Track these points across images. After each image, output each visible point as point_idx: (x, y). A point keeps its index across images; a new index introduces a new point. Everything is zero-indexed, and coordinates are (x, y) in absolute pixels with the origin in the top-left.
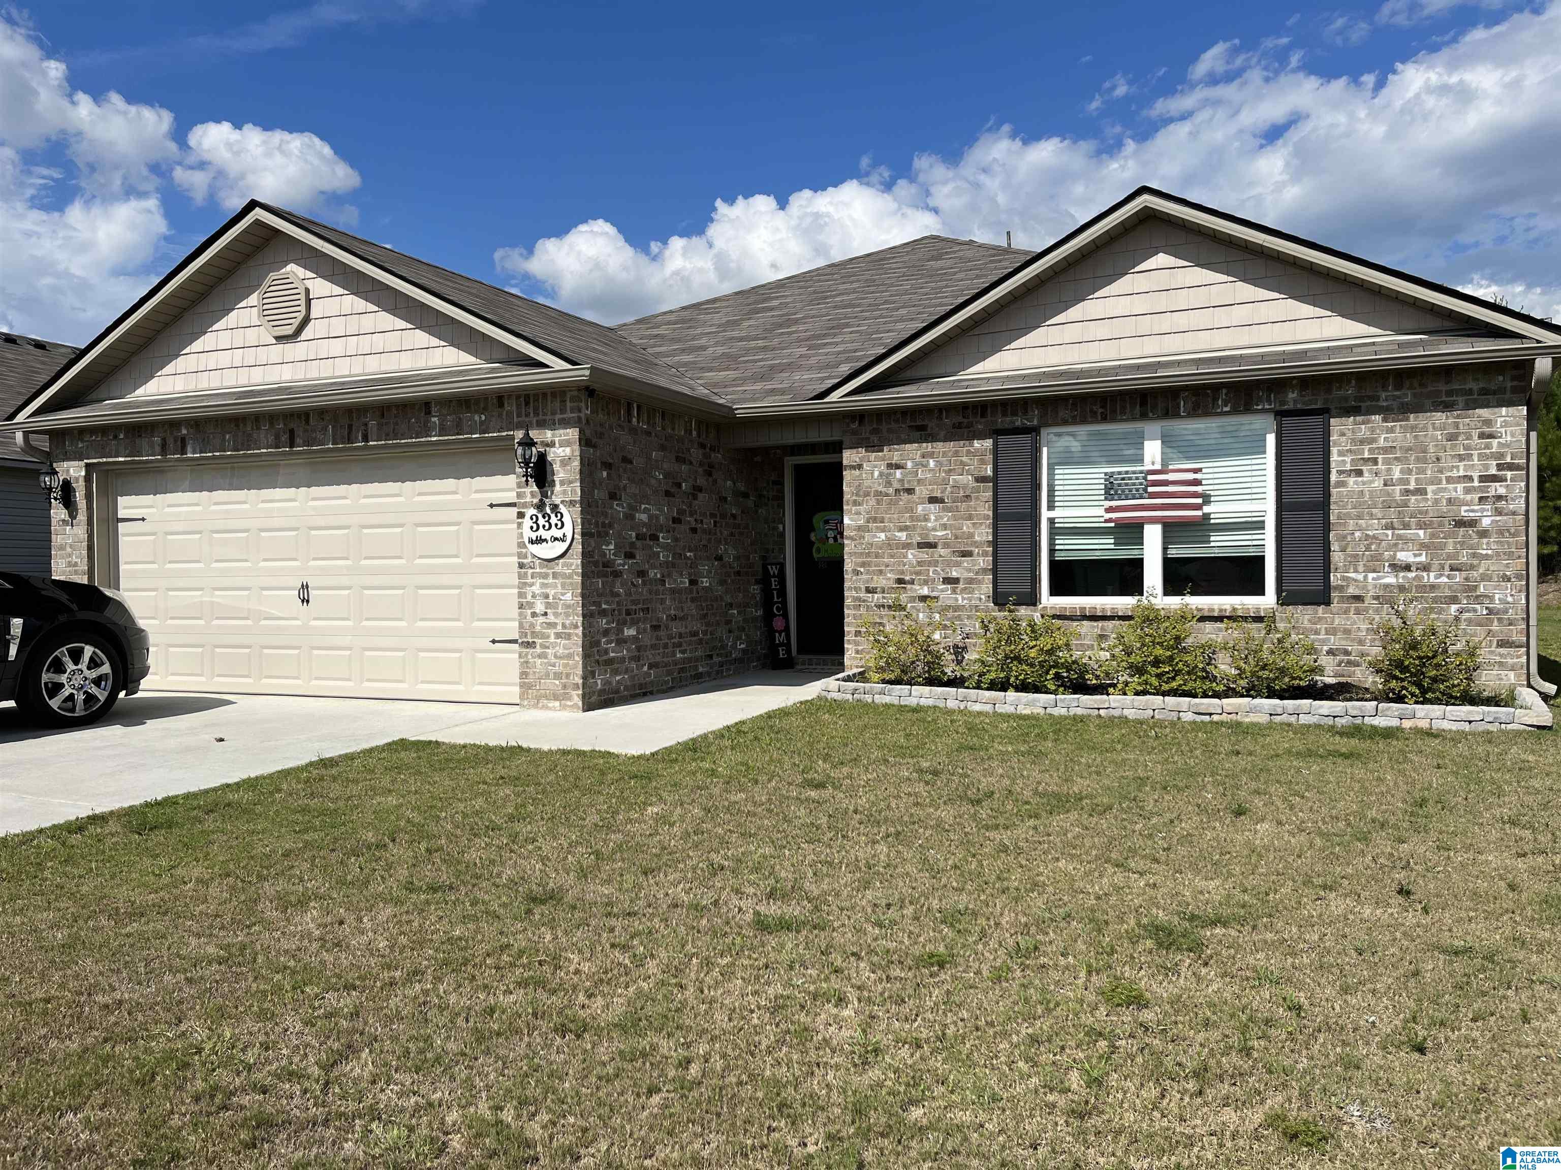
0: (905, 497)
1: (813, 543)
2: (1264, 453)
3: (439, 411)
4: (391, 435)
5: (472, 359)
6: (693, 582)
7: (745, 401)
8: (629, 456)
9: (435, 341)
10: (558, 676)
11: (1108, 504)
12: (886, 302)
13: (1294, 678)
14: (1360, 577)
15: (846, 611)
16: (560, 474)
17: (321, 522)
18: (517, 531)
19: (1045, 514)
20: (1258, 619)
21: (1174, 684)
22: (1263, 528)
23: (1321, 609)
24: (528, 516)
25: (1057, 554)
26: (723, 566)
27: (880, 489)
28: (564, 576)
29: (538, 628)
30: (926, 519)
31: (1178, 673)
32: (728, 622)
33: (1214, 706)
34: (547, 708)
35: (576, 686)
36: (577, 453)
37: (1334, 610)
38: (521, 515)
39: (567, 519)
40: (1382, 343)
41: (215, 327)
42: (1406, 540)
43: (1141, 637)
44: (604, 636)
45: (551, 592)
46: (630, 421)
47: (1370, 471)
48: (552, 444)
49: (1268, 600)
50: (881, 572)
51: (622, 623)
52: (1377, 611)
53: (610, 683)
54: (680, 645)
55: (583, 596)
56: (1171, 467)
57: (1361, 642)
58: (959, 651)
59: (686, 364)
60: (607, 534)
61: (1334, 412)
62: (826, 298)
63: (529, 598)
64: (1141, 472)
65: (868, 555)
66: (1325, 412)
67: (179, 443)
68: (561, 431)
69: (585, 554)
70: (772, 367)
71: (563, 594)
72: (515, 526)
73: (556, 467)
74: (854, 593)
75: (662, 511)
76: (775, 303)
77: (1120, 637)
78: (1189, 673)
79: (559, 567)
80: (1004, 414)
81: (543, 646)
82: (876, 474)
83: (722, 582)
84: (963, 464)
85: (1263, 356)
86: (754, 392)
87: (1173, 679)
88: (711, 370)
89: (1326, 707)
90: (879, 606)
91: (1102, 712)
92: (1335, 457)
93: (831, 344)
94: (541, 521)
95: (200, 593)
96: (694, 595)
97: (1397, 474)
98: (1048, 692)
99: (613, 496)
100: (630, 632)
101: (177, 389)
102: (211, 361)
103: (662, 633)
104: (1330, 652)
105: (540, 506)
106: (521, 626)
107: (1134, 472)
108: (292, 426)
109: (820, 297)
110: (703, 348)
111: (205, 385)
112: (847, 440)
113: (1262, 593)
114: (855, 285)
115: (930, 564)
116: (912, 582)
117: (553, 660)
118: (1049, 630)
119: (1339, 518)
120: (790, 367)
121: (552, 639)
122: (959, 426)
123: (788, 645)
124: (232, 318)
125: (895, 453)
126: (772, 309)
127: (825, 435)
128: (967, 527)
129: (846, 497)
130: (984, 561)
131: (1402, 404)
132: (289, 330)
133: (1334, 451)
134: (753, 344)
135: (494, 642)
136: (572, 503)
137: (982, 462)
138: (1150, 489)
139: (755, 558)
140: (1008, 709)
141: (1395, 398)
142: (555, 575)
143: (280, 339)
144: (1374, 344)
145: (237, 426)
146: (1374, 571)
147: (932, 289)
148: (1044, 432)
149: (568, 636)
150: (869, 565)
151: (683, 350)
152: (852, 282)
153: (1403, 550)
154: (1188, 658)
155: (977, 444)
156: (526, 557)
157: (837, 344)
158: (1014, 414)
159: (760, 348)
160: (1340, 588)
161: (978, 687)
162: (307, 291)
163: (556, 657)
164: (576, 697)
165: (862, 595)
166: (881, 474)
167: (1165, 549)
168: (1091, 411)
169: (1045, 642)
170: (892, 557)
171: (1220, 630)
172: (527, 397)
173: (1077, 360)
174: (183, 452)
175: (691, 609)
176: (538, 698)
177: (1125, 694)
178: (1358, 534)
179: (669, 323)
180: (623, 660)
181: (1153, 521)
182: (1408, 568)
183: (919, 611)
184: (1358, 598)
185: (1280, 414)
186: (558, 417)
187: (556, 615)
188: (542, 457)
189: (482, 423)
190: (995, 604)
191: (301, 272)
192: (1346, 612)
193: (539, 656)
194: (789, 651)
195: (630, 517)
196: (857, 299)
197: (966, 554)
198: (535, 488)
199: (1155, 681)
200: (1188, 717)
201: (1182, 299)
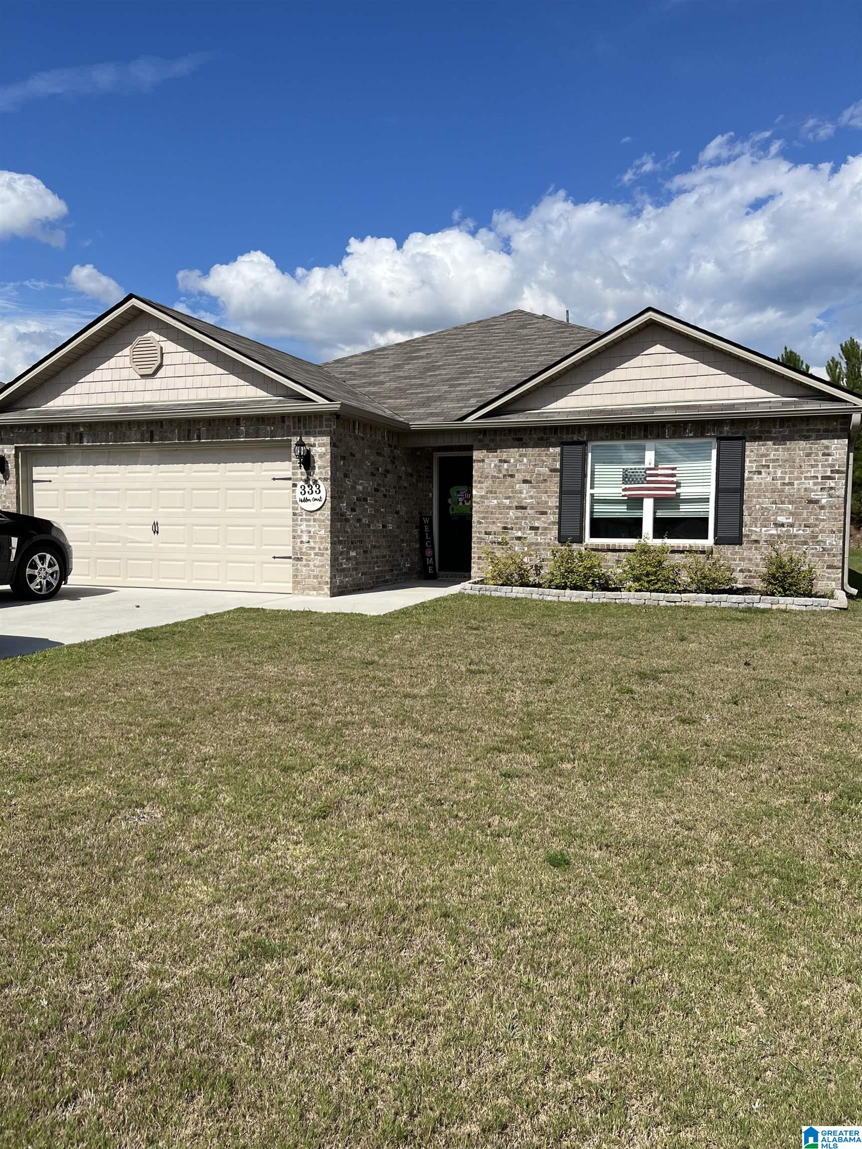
0: (509, 479)
1: (450, 505)
2: (711, 460)
3: (245, 423)
4: (215, 436)
5: (265, 394)
6: (384, 526)
7: (416, 420)
8: (354, 452)
9: (242, 382)
10: (315, 577)
11: (624, 486)
12: (494, 357)
13: (720, 584)
14: (758, 530)
15: (473, 545)
16: (318, 463)
17: (166, 486)
18: (291, 495)
19: (589, 491)
20: (703, 552)
21: (657, 586)
22: (708, 502)
23: (737, 547)
24: (299, 486)
25: (595, 514)
26: (399, 517)
27: (495, 474)
28: (320, 520)
29: (304, 550)
30: (521, 493)
31: (659, 580)
32: (402, 551)
33: (677, 597)
34: (309, 595)
35: (327, 583)
36: (329, 451)
37: (744, 548)
38: (295, 485)
39: (322, 488)
40: (775, 402)
41: (100, 367)
42: (782, 510)
43: (640, 561)
44: (341, 555)
45: (312, 530)
46: (354, 432)
47: (765, 472)
48: (314, 445)
49: (710, 542)
50: (494, 522)
51: (349, 549)
52: (766, 549)
53: (343, 582)
54: (377, 563)
55: (331, 532)
56: (660, 466)
57: (757, 565)
58: (538, 568)
59: (374, 393)
60: (343, 497)
61: (748, 438)
62: (456, 351)
63: (299, 533)
64: (643, 469)
65: (487, 512)
66: (743, 439)
67: (78, 436)
68: (320, 438)
69: (333, 509)
70: (429, 398)
71: (319, 531)
72: (291, 491)
73: (316, 458)
74: (478, 535)
75: (369, 484)
76: (423, 353)
77: (628, 561)
78: (665, 580)
79: (317, 515)
80: (568, 433)
81: (307, 560)
82: (493, 465)
83: (399, 527)
84: (543, 461)
85: (711, 406)
86: (421, 414)
87: (656, 583)
88: (390, 398)
89: (735, 598)
90: (492, 543)
91: (617, 601)
92: (747, 464)
93: (463, 384)
94: (307, 489)
95: (87, 526)
96: (385, 534)
97: (779, 474)
98: (588, 590)
99: (346, 476)
100: (353, 554)
101: (76, 403)
102: (99, 387)
103: (368, 556)
104: (741, 571)
105: (307, 481)
106: (294, 548)
107: (639, 469)
108: (152, 428)
109: (452, 351)
110: (383, 383)
111: (94, 402)
112: (475, 444)
113: (706, 538)
114: (473, 344)
115: (522, 518)
116: (512, 529)
117: (313, 568)
118: (589, 557)
119: (748, 497)
120: (439, 398)
121: (312, 556)
122: (541, 439)
123: (434, 565)
124: (112, 362)
125: (504, 454)
126: (422, 357)
127: (463, 442)
128: (544, 497)
129: (474, 479)
130: (554, 518)
131: (783, 435)
132: (150, 371)
133: (747, 460)
134: (413, 381)
135: (274, 558)
136: (325, 479)
137: (554, 460)
138: (648, 479)
139: (415, 513)
140: (567, 599)
141: (780, 432)
142: (315, 520)
143: (143, 376)
144: (770, 402)
145: (117, 427)
146: (765, 527)
147: (522, 350)
148: (590, 445)
149: (322, 555)
150: (487, 519)
151: (370, 384)
152: (471, 341)
153: (780, 516)
154: (664, 572)
155: (551, 450)
156: (297, 509)
157: (467, 384)
158: (573, 433)
159: (418, 384)
160: (747, 536)
161: (549, 587)
162: (161, 348)
163: (314, 566)
164: (326, 589)
165: (483, 536)
166: (495, 466)
167: (655, 513)
168: (617, 433)
169: (587, 563)
170: (501, 514)
171: (683, 558)
172: (299, 418)
173: (609, 403)
174: (81, 442)
175: (383, 542)
176: (304, 589)
177: (630, 591)
178: (758, 506)
179: (356, 364)
180: (349, 569)
181: (649, 496)
182: (782, 525)
183: (515, 545)
184: (757, 541)
185: (719, 439)
186: (318, 429)
187: (315, 542)
188: (309, 452)
189: (271, 431)
190: (559, 542)
191: (157, 337)
192: (750, 549)
193: (305, 566)
194: (434, 569)
195: (353, 487)
196: (475, 354)
197: (545, 513)
198: (303, 470)
199: (646, 585)
200: (663, 603)
201: (668, 371)
